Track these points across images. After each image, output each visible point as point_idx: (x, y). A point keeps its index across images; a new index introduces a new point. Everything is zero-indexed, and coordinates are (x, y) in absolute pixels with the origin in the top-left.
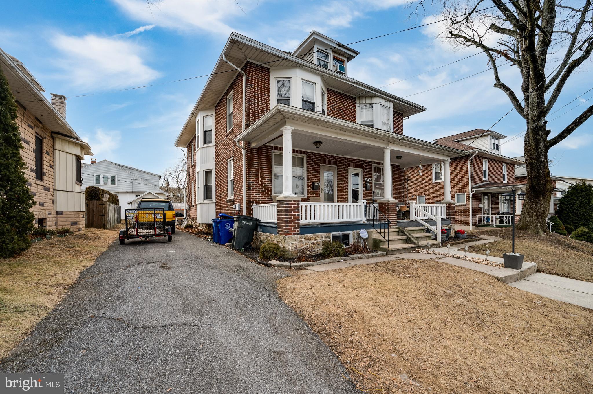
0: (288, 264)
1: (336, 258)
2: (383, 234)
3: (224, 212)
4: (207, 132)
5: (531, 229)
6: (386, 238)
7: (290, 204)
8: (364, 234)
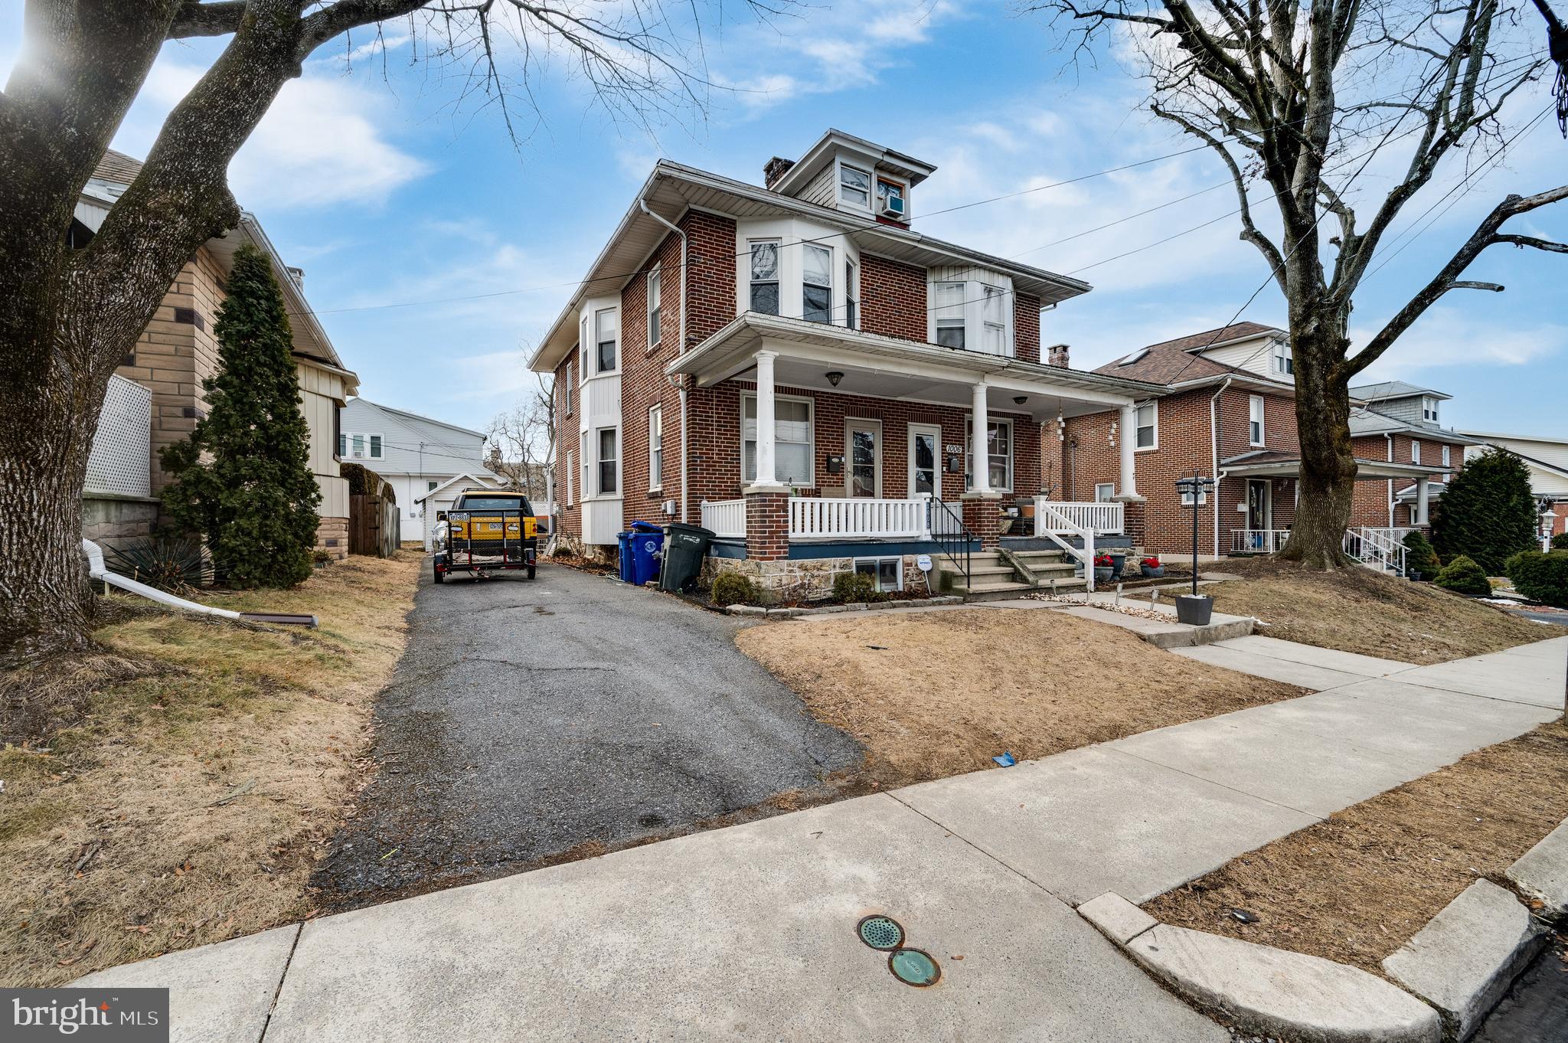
0: (763, 610)
1: (857, 604)
2: (958, 562)
3: (644, 517)
4: (605, 347)
5: (1308, 556)
6: (965, 570)
7: (770, 501)
8: (924, 562)
